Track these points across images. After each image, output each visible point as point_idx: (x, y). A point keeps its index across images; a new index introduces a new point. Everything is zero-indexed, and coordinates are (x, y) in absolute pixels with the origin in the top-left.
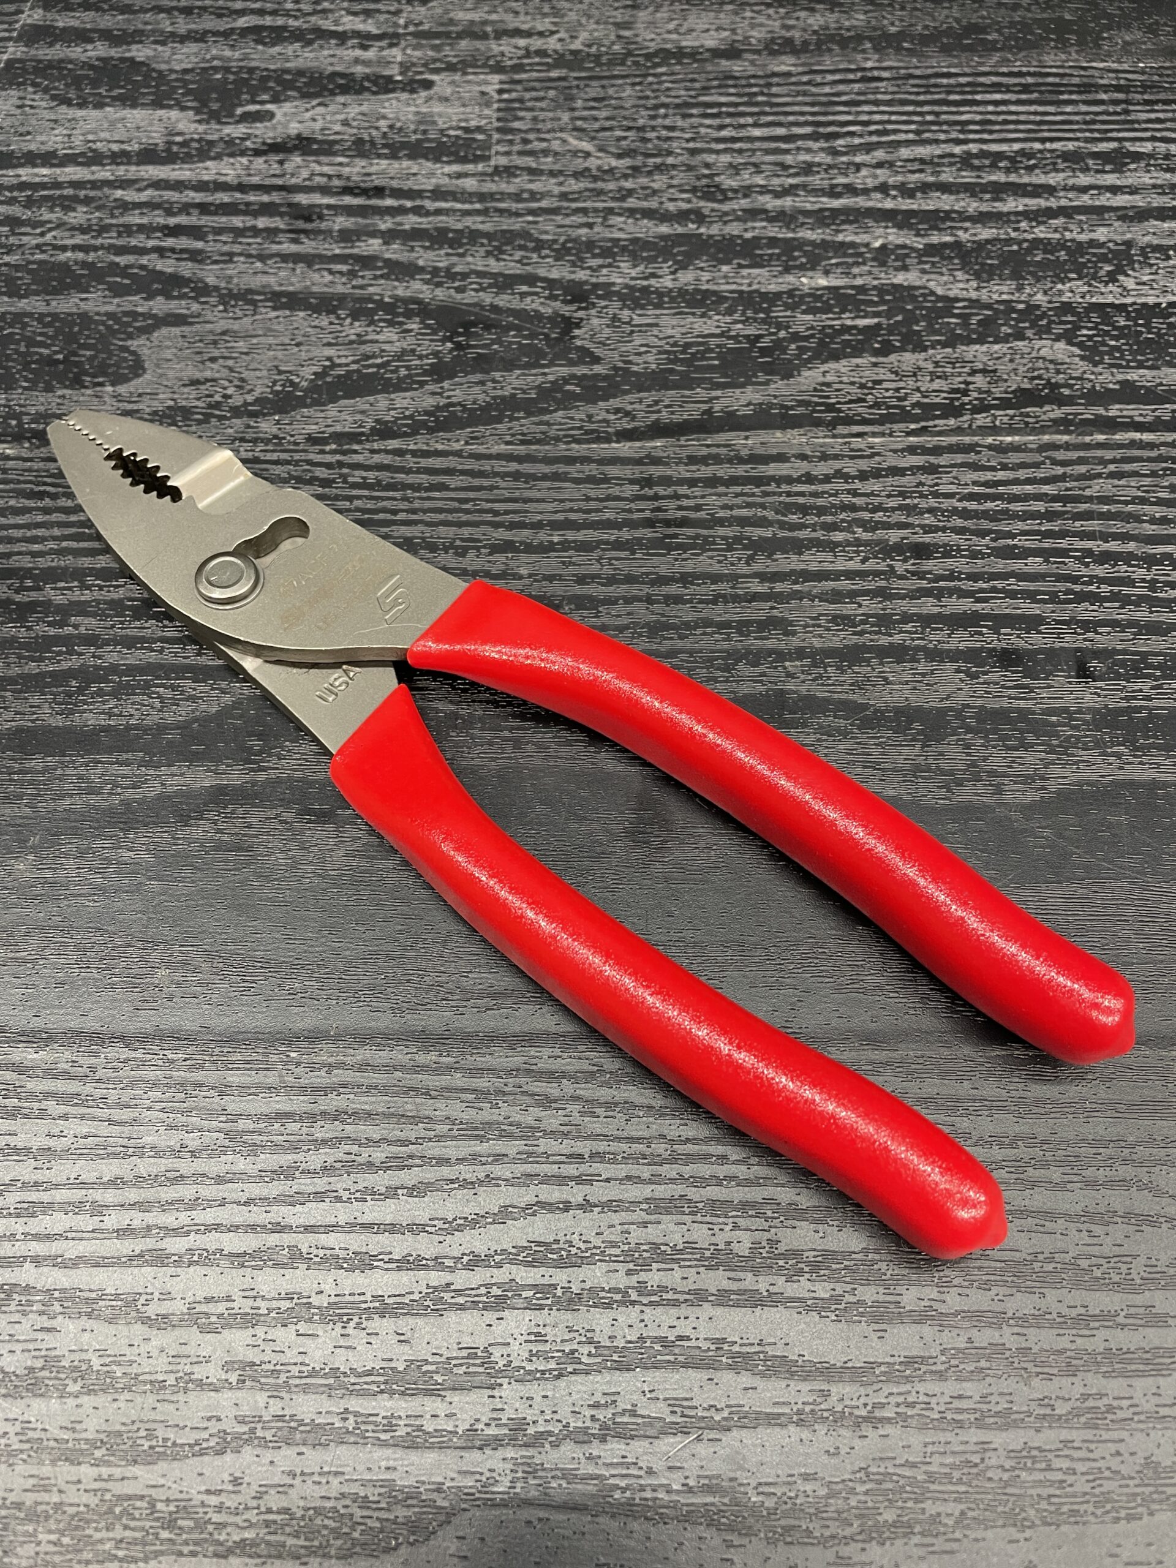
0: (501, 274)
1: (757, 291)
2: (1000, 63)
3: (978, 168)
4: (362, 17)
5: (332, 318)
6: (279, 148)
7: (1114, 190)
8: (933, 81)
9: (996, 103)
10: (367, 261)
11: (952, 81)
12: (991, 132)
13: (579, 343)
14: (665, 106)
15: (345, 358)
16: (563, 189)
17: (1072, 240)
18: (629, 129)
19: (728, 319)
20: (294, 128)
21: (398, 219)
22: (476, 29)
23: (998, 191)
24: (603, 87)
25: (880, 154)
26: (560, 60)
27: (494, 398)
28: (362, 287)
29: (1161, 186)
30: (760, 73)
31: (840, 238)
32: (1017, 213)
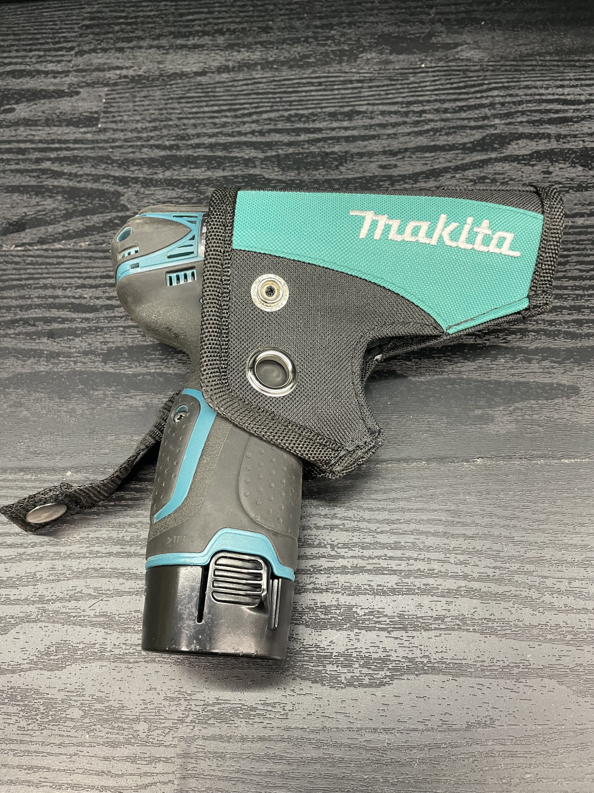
0: (96, 175)
1: (195, 179)
2: (312, 73)
3: (293, 122)
4: (56, 64)
5: (28, 196)
6: (16, 124)
7: (346, 129)
8: (282, 83)
9: (306, 92)
10: (44, 171)
11: (290, 82)
12: (301, 105)
13: (122, 202)
14: (172, 99)
15: (31, 212)
16: (126, 137)
17: (324, 152)
18: (156, 109)
19: (182, 191)
20: (23, 115)
21: (59, 153)
22: (101, 67)
23: (298, 131)
24: (148, 91)
25: (255, 117)
26: (133, 79)
27: (86, 226)
28: (41, 182)
29: (366, 126)
30: (212, 82)
31: (232, 155)
32: (304, 141)
